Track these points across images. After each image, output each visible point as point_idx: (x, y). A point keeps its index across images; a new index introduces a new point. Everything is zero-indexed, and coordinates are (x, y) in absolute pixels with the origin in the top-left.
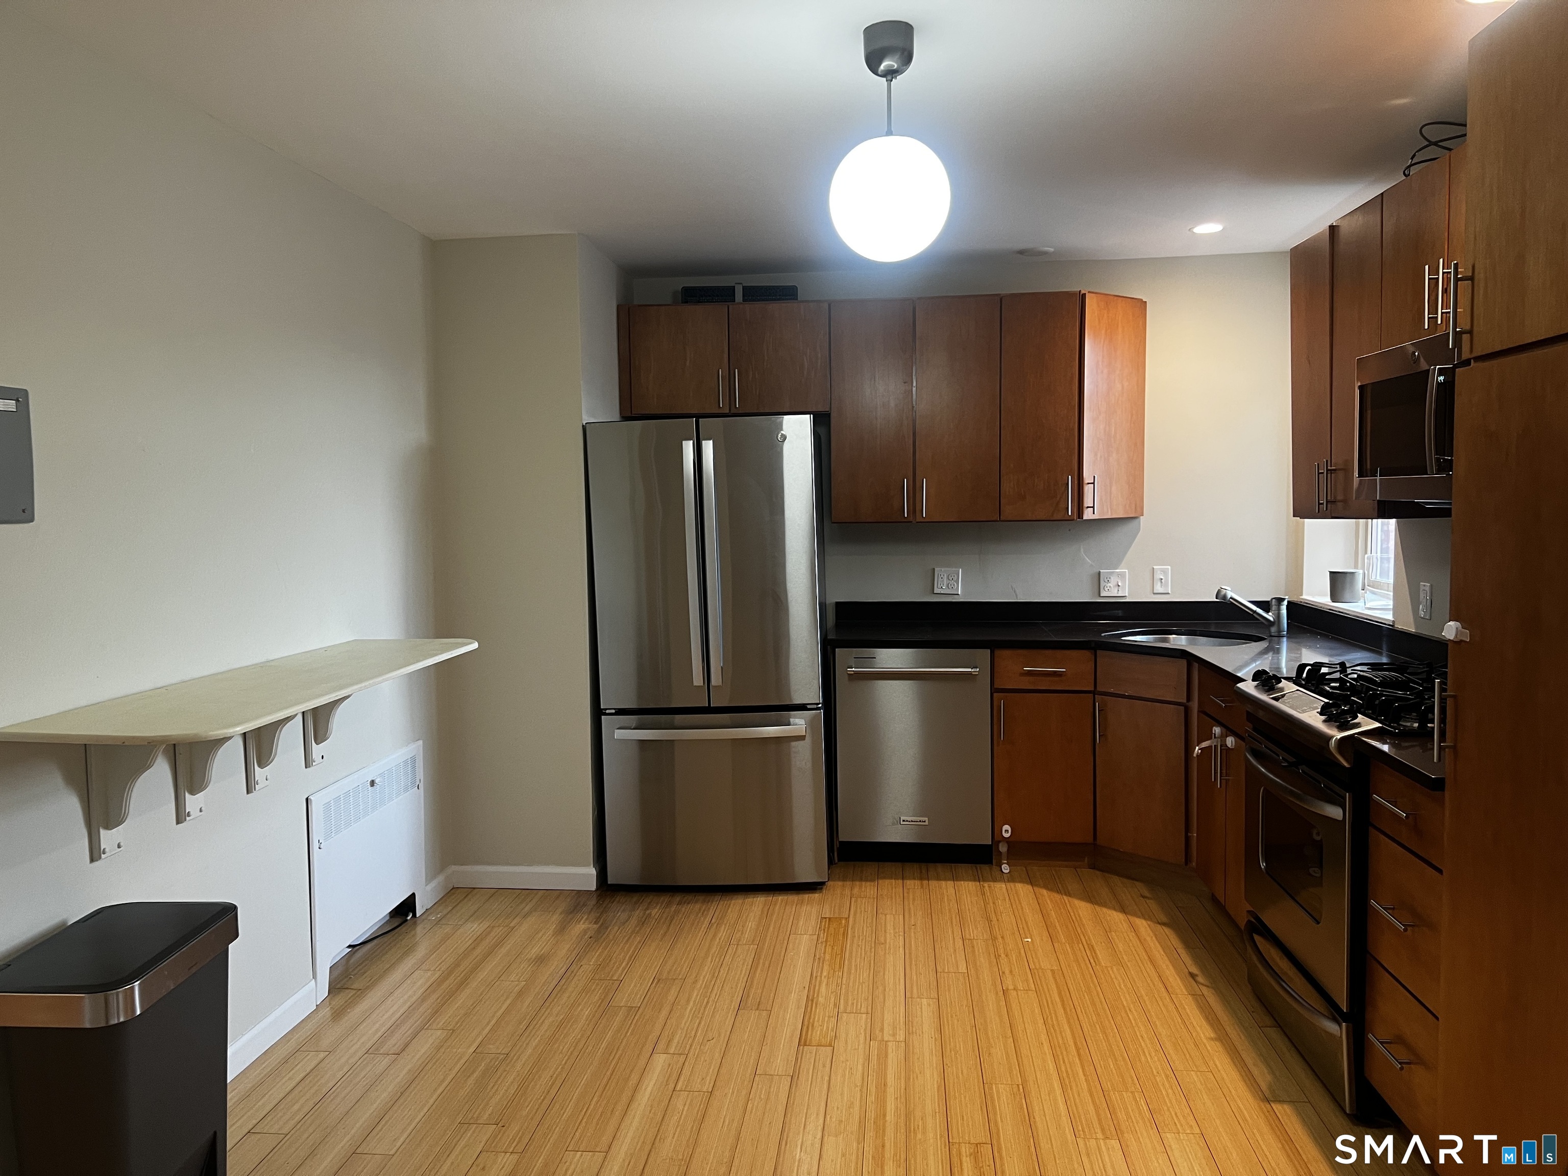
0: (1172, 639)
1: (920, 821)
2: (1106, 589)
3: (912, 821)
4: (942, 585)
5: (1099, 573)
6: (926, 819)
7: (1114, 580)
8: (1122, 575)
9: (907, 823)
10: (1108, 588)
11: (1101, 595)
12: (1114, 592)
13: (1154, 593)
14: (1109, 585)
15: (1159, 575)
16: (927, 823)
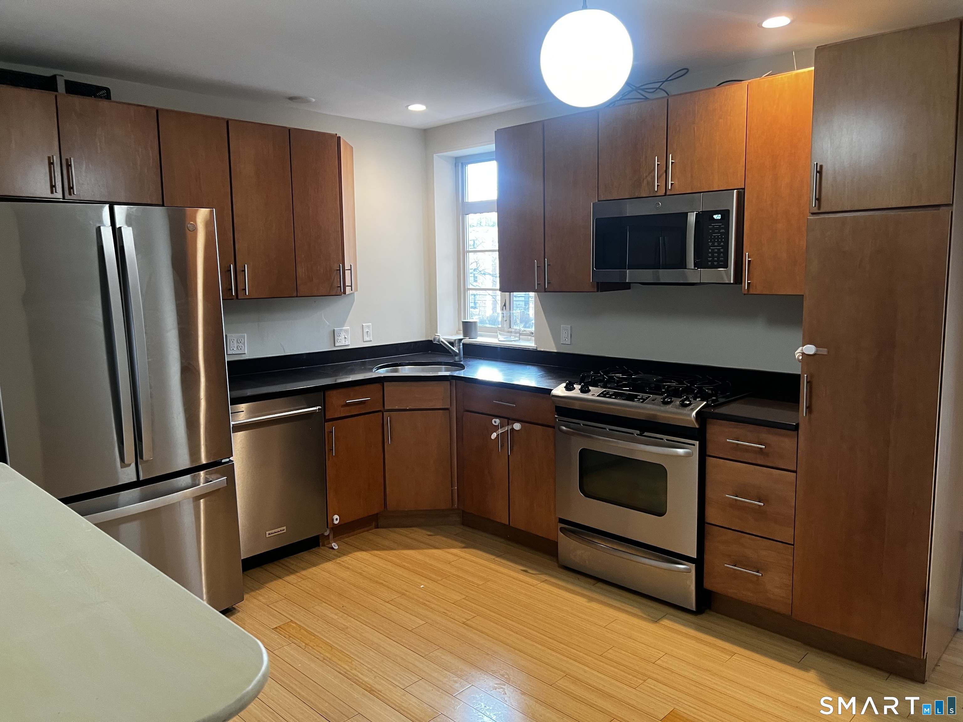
0: (400, 369)
1: (281, 531)
2: (339, 341)
3: (275, 532)
4: (233, 348)
5: (334, 330)
6: (285, 528)
7: (342, 337)
8: (346, 331)
9: (272, 535)
10: (340, 340)
11: (336, 345)
12: (343, 343)
13: (364, 342)
14: (340, 338)
15: (366, 330)
16: (285, 531)
